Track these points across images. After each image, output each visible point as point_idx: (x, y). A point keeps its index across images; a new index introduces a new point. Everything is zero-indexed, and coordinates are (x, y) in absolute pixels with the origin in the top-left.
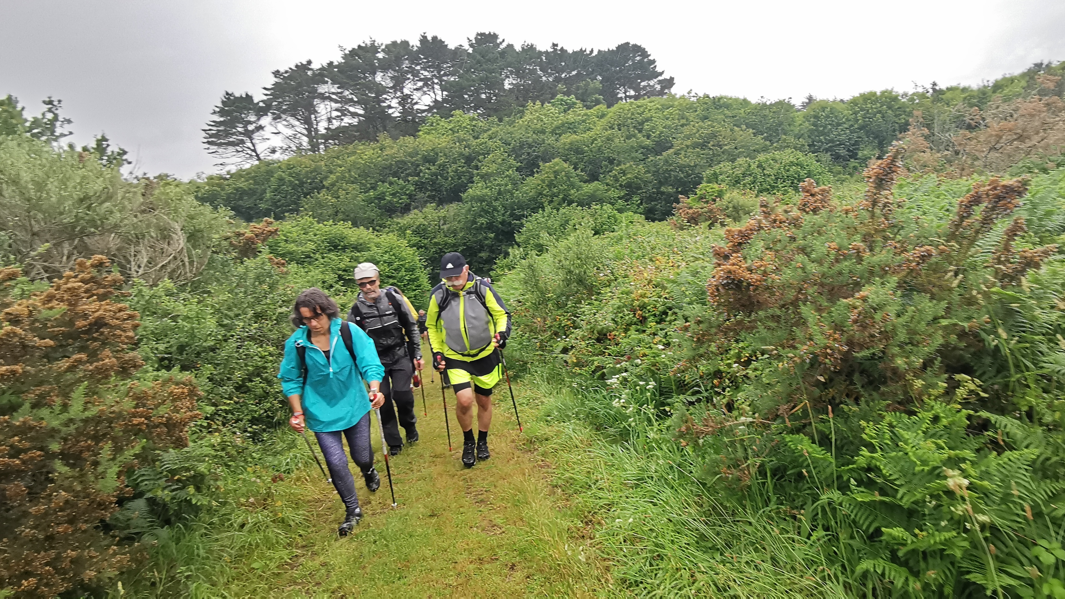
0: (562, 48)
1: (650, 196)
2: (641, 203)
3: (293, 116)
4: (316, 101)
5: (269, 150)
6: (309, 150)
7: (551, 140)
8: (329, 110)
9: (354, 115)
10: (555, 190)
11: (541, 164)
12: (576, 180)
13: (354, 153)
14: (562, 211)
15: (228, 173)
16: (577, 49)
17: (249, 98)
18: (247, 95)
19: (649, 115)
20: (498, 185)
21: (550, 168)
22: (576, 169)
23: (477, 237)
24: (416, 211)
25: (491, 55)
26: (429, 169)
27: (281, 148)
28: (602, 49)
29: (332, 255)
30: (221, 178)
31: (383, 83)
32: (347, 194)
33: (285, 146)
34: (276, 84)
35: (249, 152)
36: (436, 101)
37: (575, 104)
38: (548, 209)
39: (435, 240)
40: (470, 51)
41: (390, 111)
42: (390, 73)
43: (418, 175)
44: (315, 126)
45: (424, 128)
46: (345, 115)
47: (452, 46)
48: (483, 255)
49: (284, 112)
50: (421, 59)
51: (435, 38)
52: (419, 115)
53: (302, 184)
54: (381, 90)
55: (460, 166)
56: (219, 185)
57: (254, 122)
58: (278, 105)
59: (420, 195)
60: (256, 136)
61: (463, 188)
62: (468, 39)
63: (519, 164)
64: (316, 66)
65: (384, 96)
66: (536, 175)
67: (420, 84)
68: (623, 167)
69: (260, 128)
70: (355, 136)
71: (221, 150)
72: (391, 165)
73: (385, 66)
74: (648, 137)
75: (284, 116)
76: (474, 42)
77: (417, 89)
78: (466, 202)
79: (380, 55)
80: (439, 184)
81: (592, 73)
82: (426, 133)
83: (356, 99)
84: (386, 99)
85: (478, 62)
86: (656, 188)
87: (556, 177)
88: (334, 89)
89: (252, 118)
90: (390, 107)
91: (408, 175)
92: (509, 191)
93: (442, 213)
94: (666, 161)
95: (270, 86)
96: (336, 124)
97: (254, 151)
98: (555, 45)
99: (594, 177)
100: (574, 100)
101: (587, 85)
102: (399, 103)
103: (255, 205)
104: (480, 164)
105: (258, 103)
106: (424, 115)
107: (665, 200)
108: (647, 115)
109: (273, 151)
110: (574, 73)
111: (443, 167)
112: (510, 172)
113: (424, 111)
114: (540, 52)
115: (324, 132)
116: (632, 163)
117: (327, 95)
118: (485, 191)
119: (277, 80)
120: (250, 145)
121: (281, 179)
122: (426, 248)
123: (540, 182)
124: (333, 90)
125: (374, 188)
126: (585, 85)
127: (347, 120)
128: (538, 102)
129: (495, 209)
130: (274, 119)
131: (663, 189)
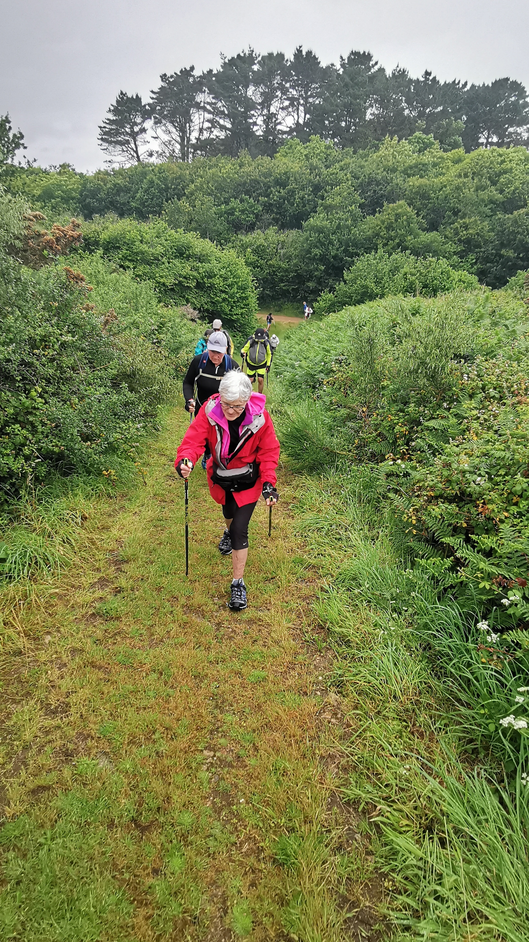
0: (435, 78)
1: (487, 257)
2: (476, 263)
3: (172, 122)
4: (192, 110)
5: (148, 153)
6: (180, 157)
7: (399, 180)
8: (202, 120)
9: (222, 128)
10: (393, 233)
11: (385, 204)
12: (414, 226)
13: (216, 166)
14: (394, 256)
15: (113, 170)
16: (450, 80)
17: (138, 99)
18: (137, 96)
19: (509, 166)
20: (339, 219)
21: (393, 209)
22: (418, 215)
23: (308, 267)
24: (259, 231)
25: (360, 79)
26: (279, 192)
27: (157, 152)
28: (477, 84)
29: (176, 262)
30: (107, 173)
31: (253, 98)
32: (202, 204)
33: (160, 151)
34: (162, 88)
35: (132, 153)
36: (298, 124)
37: (433, 144)
38: (381, 251)
39: (271, 262)
40: (341, 72)
41: (255, 128)
42: (262, 89)
43: (268, 196)
44: (188, 135)
45: (282, 150)
46: (215, 127)
47: (324, 64)
48: (311, 285)
49: (165, 117)
50: (292, 76)
51: (309, 53)
52: (280, 136)
53: (167, 189)
54: (250, 105)
55: (307, 193)
56: (103, 180)
57: (140, 124)
58: (161, 109)
59: (266, 217)
60: (139, 138)
61: (305, 216)
62: (341, 57)
63: (363, 200)
64: (197, 73)
65: (252, 112)
66: (377, 215)
67: (287, 103)
68: (467, 220)
69: (143, 130)
70: (220, 150)
71: (111, 148)
72: (245, 183)
73: (258, 80)
74: (501, 192)
75: (164, 121)
76: (346, 61)
77: (283, 109)
78: (306, 231)
79: (256, 68)
80: (285, 208)
81: (459, 111)
82: (283, 155)
83: (226, 112)
84: (253, 115)
85: (346, 85)
86: (496, 250)
87: (396, 221)
88: (210, 99)
89: (139, 120)
90: (255, 124)
91: (260, 195)
92: (347, 227)
93: (282, 237)
94: (516, 222)
95: (156, 90)
96: (206, 135)
97: (136, 152)
98: (428, 74)
99: (433, 227)
100: (432, 140)
101: (449, 124)
102: (264, 121)
103: (128, 202)
104: (326, 194)
105: (145, 106)
106: (284, 137)
107: (502, 264)
108: (507, 166)
109: (151, 155)
110: (440, 109)
111: (292, 193)
112: (353, 207)
113: (284, 133)
114: (410, 80)
115: (194, 141)
116: (477, 218)
117: (202, 104)
118: (325, 223)
119: (163, 84)
120: (133, 146)
121: (152, 182)
122: (262, 269)
123: (379, 223)
124: (208, 100)
125: (227, 203)
126: (447, 124)
127: (216, 133)
128: (396, 138)
129: (331, 243)
130: (156, 123)
131: (503, 252)
